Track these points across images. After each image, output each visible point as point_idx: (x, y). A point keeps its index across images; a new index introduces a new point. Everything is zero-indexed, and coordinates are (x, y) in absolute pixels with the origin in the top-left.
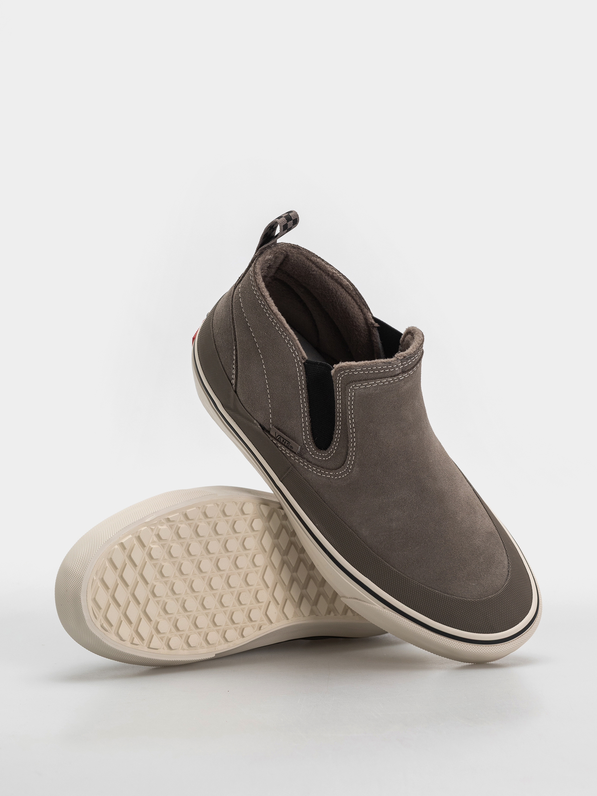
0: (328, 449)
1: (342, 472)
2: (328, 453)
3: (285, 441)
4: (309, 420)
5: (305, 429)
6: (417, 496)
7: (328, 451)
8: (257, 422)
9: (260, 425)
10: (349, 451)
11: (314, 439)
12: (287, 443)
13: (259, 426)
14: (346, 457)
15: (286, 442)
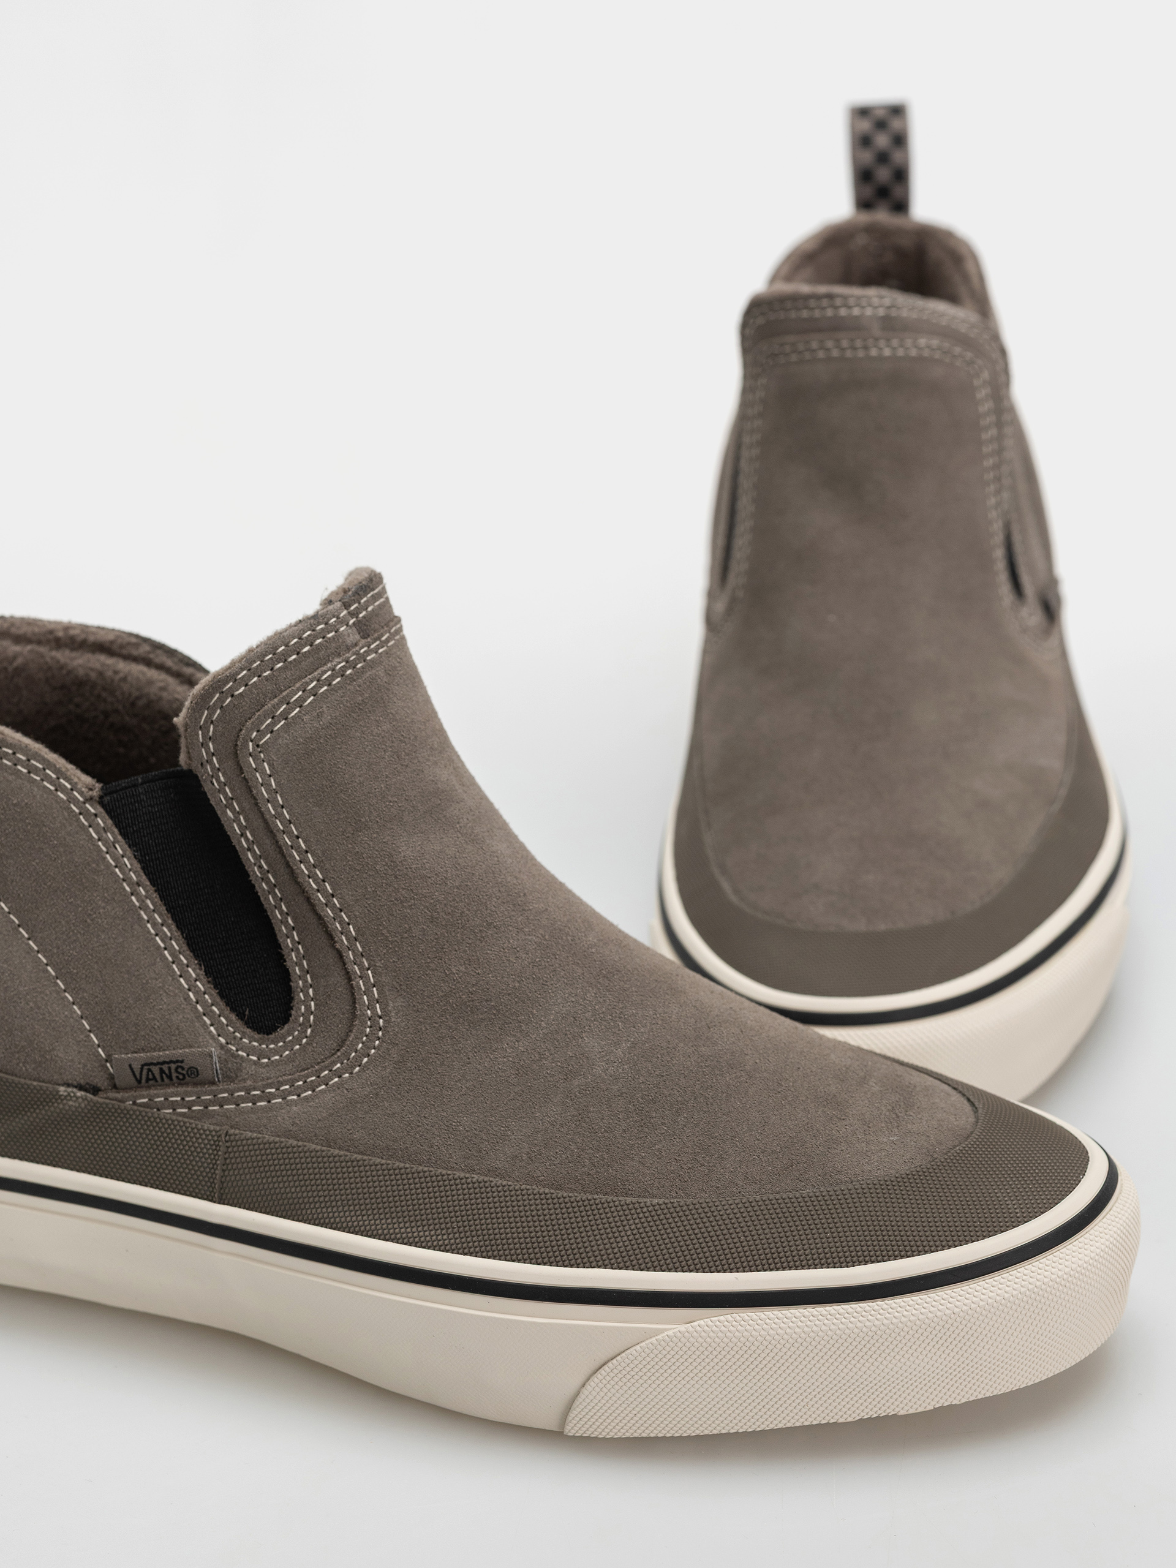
0: (293, 1012)
1: (363, 1043)
2: (300, 1025)
3: (165, 1067)
4: (201, 969)
5: (204, 1004)
6: (600, 992)
7: (297, 1019)
8: (68, 1085)
9: (81, 1088)
10: (349, 966)
11: (241, 1016)
12: (176, 1069)
13: (79, 1094)
14: (352, 987)
15: (170, 1069)
